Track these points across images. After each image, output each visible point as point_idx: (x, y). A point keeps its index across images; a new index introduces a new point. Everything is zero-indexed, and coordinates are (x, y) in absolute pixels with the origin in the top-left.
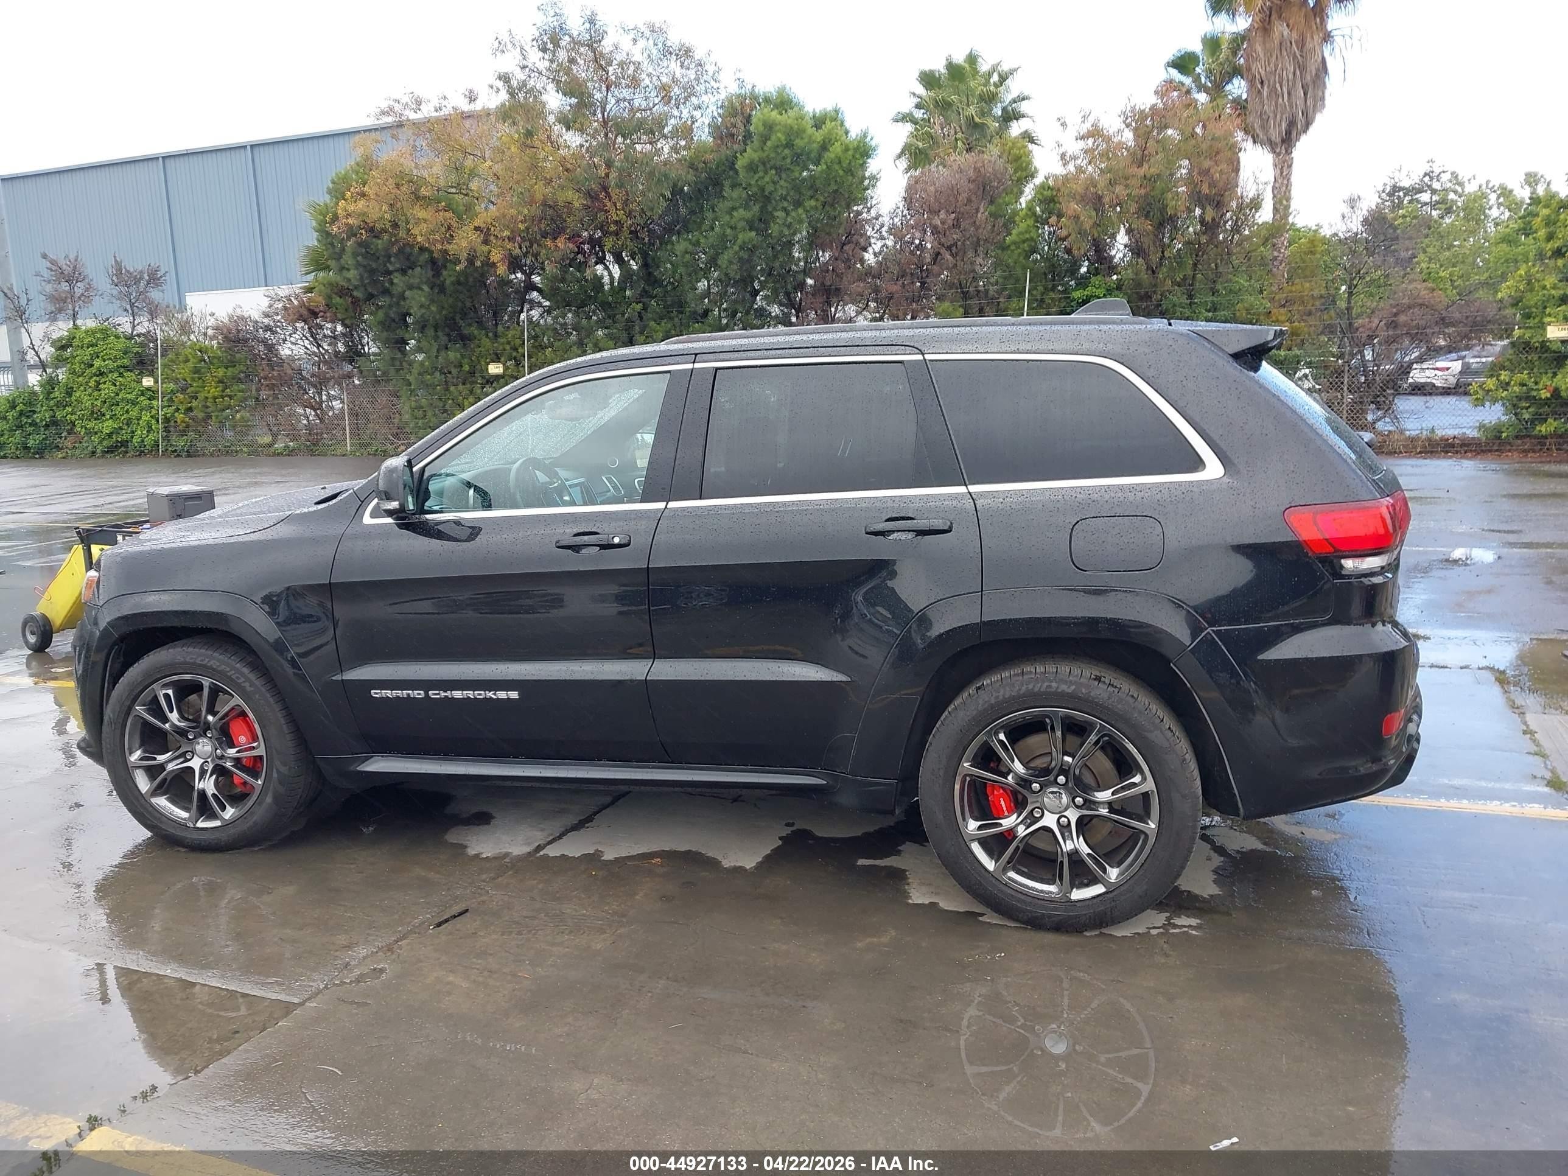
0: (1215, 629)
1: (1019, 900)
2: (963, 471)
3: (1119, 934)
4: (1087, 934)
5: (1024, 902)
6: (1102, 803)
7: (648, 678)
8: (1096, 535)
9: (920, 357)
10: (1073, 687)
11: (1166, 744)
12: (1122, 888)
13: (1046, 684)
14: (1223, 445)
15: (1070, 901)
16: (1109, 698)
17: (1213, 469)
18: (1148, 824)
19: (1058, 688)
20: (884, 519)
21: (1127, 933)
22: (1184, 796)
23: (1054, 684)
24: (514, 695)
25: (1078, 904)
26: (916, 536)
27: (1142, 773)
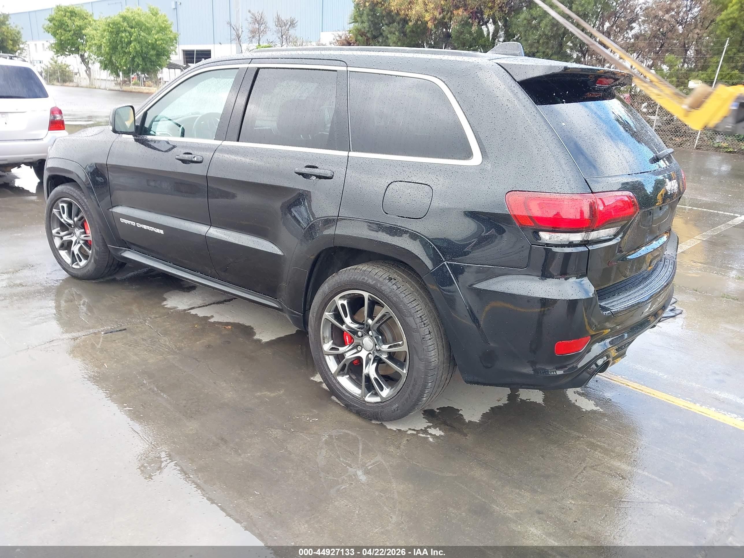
0: (449, 262)
1: (342, 393)
2: (351, 142)
3: (389, 427)
4: (373, 422)
5: (344, 395)
6: (384, 352)
7: (206, 235)
8: (398, 193)
9: (344, 69)
10: (374, 282)
11: (414, 326)
12: (388, 402)
13: (363, 277)
14: (485, 143)
15: (364, 401)
16: (390, 292)
17: (477, 159)
18: (403, 370)
19: (367, 280)
20: (305, 165)
21: (394, 428)
22: (420, 359)
23: (366, 278)
24: (162, 232)
25: (367, 404)
26: (317, 178)
27: (402, 340)
